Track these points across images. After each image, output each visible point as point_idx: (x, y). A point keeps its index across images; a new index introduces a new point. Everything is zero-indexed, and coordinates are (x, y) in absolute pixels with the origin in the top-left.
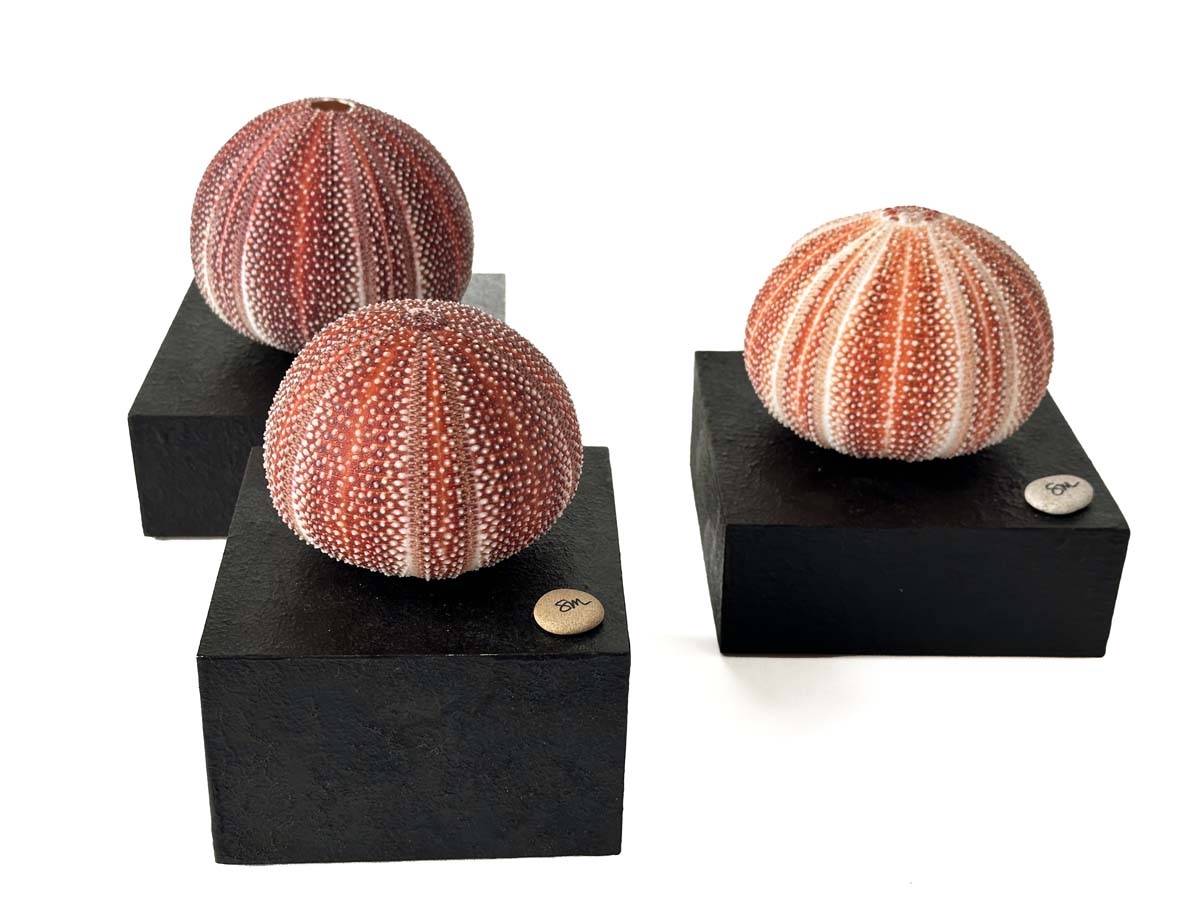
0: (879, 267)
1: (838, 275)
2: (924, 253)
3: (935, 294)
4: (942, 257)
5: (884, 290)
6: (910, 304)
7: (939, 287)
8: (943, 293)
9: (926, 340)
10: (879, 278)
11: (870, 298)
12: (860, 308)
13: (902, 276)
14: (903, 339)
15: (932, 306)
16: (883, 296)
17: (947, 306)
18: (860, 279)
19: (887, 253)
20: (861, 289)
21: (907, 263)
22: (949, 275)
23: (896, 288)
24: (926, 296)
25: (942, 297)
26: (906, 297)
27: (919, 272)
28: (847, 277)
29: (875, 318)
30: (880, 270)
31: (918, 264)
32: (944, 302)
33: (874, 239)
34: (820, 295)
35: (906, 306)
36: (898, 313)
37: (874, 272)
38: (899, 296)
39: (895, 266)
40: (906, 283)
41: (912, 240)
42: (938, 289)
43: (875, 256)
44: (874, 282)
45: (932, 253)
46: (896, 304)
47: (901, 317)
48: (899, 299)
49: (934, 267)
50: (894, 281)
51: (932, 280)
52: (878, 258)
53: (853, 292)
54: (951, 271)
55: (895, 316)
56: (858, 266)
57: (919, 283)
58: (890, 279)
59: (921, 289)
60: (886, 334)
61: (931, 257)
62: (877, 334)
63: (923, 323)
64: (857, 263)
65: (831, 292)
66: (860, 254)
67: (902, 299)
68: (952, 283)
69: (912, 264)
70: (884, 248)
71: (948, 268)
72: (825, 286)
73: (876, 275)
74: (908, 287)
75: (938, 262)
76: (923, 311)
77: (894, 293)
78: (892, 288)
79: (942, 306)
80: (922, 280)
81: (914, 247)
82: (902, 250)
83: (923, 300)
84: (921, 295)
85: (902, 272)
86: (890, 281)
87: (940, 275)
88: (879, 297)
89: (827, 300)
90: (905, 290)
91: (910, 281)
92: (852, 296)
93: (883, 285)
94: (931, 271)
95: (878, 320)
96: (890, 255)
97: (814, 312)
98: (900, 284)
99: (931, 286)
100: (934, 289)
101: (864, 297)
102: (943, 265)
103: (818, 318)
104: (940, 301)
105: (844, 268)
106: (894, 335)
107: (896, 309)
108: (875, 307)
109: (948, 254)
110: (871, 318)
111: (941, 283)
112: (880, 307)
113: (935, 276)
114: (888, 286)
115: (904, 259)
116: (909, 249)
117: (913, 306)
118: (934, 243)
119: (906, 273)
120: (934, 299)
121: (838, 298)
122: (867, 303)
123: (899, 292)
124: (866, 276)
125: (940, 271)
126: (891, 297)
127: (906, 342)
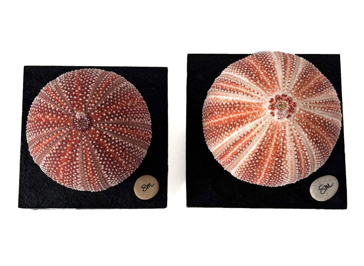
0: (260, 144)
1: (241, 141)
2: (282, 140)
3: (283, 159)
4: (290, 142)
5: (260, 155)
6: (271, 162)
7: (285, 156)
8: (286, 159)
9: (275, 175)
10: (259, 149)
11: (254, 157)
12: (248, 160)
13: (269, 150)
14: (265, 173)
15: (281, 164)
16: (260, 158)
17: (287, 164)
18: (251, 148)
19: (265, 137)
20: (250, 152)
21: (273, 144)
22: (291, 151)
23: (266, 155)
24: (278, 160)
25: (286, 161)
26: (270, 159)
27: (277, 149)
28: (245, 144)
29: (254, 165)
30: (260, 146)
31: (278, 145)
32: (287, 163)
33: (260, 126)
34: (232, 145)
35: (269, 162)
36: (265, 165)
37: (257, 146)
38: (266, 158)
39: (267, 144)
40: (271, 153)
41: (278, 131)
42: (285, 158)
43: (259, 137)
44: (256, 151)
45: (286, 140)
46: (264, 161)
47: (266, 166)
48: (266, 160)
49: (285, 147)
50: (265, 152)
51: (283, 153)
52: (260, 139)
53: (247, 152)
54: (292, 149)
55: (263, 165)
56: (251, 141)
57: (277, 154)
58: (264, 151)
59: (277, 157)
60: (258, 171)
61: (285, 142)
62: (254, 170)
63: (275, 169)
64: (251, 138)
65: (237, 147)
66: (253, 134)
67: (268, 160)
68: (291, 155)
69: (275, 144)
70: (264, 134)
71: (291, 148)
72: (235, 143)
73: (258, 148)
74: (271, 155)
75: (287, 145)
76: (276, 165)
77: (264, 157)
78: (264, 155)
79: (285, 164)
80: (279, 153)
81: (278, 135)
82: (272, 136)
83: (276, 161)
84: (277, 159)
85: (270, 148)
86: (263, 152)
87: (287, 151)
88: (258, 157)
89: (235, 150)
90: (270, 156)
91: (273, 153)
92: (246, 154)
93: (260, 153)
94: (283, 149)
95: (256, 166)
96: (266, 139)
97: (229, 151)
98: (268, 153)
99: (282, 156)
100: (283, 157)
101: (251, 156)
102: (290, 146)
103: (230, 154)
104: (284, 162)
105: (245, 138)
106: (262, 171)
107: (264, 163)
108: (255, 161)
109: (293, 140)
110: (253, 164)
111: (287, 155)
112: (257, 161)
113: (285, 152)
114: (262, 154)
115: (272, 141)
116: (276, 136)
117: (272, 163)
118: (288, 133)
119: (271, 149)
120: (282, 162)
121: (240, 152)
122: (251, 159)
123: (267, 157)
124: (253, 147)
125: (287, 150)
126: (263, 158)
127: (267, 174)
